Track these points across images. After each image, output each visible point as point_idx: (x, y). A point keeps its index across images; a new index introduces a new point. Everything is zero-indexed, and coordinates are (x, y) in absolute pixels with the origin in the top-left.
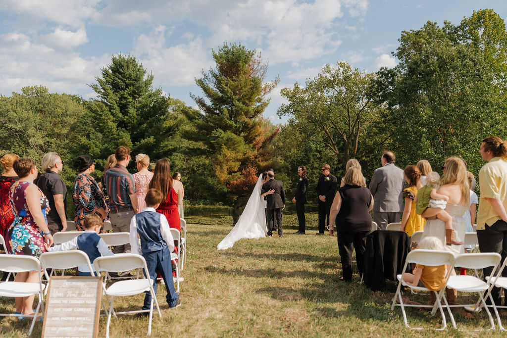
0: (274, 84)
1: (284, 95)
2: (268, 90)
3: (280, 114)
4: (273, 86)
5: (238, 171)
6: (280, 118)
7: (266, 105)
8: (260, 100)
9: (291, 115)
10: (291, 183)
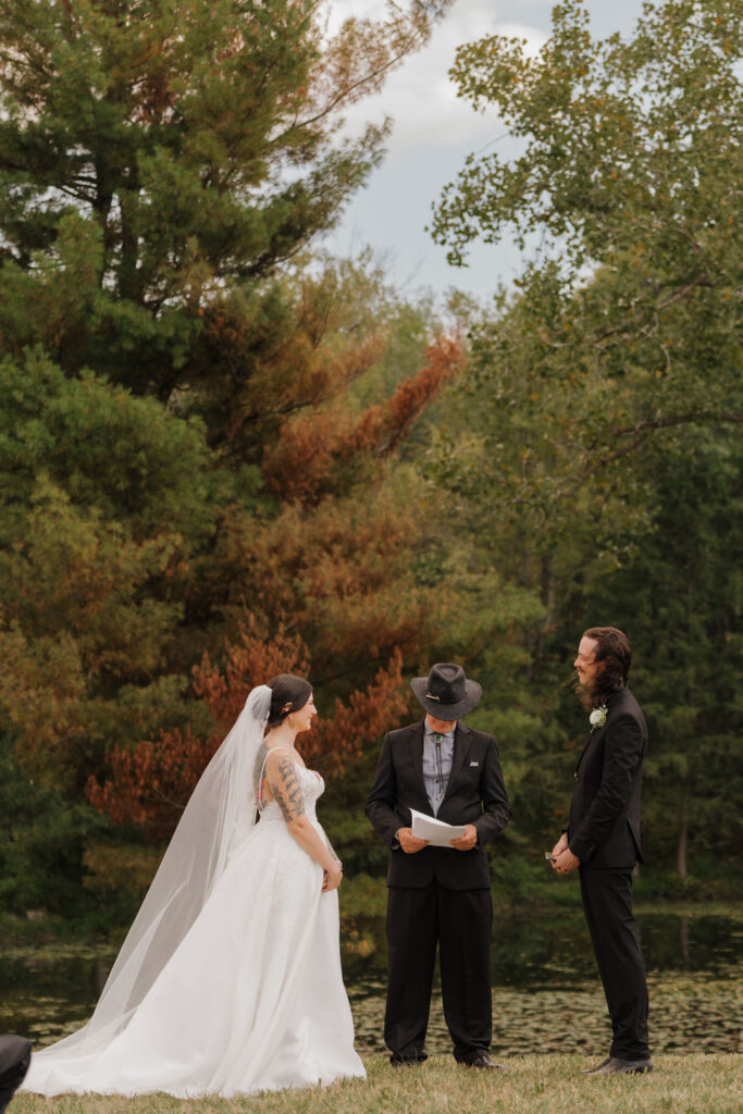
0: (408, 27)
1: (481, 89)
2: (362, 68)
3: (451, 236)
4: (404, 44)
5: (158, 672)
6: (455, 259)
7: (348, 172)
8: (303, 142)
9: (538, 236)
10: (559, 747)
